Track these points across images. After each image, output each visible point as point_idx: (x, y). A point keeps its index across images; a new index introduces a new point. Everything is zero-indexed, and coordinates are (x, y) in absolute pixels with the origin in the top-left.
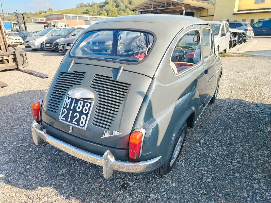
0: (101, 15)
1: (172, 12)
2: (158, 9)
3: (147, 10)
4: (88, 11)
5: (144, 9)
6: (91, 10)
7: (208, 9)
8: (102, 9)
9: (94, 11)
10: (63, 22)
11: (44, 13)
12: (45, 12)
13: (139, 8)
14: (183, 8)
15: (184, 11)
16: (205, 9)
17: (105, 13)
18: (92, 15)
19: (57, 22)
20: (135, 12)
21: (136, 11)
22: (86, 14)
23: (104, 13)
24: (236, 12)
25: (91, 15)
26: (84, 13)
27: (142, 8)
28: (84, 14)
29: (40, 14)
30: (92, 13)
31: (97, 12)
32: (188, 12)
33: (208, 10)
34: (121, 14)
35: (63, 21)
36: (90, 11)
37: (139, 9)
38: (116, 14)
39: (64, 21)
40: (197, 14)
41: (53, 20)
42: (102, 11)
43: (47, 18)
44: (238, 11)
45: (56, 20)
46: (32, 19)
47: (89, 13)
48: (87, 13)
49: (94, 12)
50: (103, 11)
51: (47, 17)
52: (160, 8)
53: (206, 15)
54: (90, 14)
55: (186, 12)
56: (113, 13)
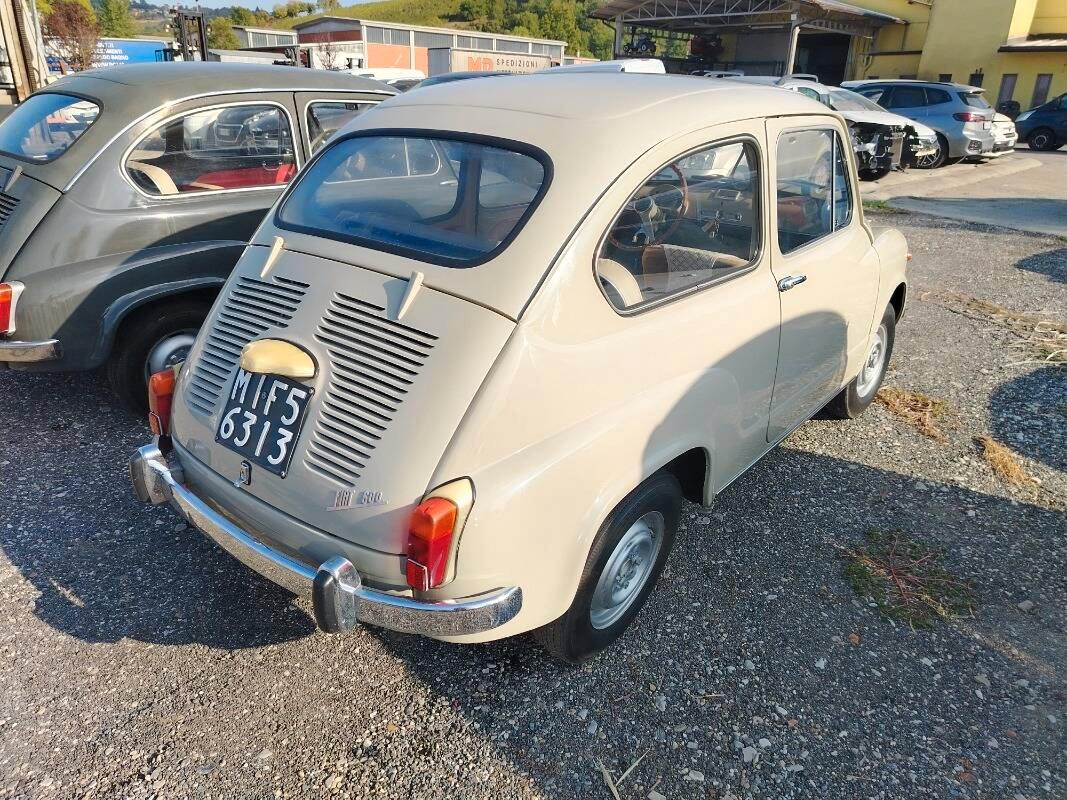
0: (516, 27)
1: (755, 30)
2: (695, 16)
3: (654, 19)
4: (467, 9)
5: (644, 14)
6: (480, 7)
7: (907, 24)
8: (525, 5)
9: (491, 11)
10: (356, 50)
11: (305, 14)
12: (310, 9)
13: (625, 9)
14: (794, 17)
15: (797, 30)
16: (893, 22)
17: (532, 22)
18: (484, 30)
19: (334, 50)
20: (611, 24)
21: (614, 20)
22: (458, 23)
23: (529, 22)
24: (1019, 40)
25: (478, 29)
26: (452, 18)
27: (635, 12)
28: (453, 24)
29: (291, 14)
30: (484, 20)
31: (502, 16)
32: (812, 32)
33: (910, 27)
34: (595, 28)
35: (359, 47)
36: (478, 12)
37: (625, 13)
38: (572, 26)
39: (361, 48)
40: (862, 44)
41: (318, 42)
42: (522, 14)
43: (302, 32)
44: (1031, 37)
45: (331, 43)
46: (250, 36)
47: (470, 17)
48: (462, 19)
49: (491, 17)
50: (527, 13)
51: (302, 28)
52: (706, 13)
53: (900, 50)
54: (475, 22)
55: (804, 33)
56: (560, 25)
